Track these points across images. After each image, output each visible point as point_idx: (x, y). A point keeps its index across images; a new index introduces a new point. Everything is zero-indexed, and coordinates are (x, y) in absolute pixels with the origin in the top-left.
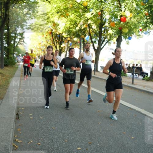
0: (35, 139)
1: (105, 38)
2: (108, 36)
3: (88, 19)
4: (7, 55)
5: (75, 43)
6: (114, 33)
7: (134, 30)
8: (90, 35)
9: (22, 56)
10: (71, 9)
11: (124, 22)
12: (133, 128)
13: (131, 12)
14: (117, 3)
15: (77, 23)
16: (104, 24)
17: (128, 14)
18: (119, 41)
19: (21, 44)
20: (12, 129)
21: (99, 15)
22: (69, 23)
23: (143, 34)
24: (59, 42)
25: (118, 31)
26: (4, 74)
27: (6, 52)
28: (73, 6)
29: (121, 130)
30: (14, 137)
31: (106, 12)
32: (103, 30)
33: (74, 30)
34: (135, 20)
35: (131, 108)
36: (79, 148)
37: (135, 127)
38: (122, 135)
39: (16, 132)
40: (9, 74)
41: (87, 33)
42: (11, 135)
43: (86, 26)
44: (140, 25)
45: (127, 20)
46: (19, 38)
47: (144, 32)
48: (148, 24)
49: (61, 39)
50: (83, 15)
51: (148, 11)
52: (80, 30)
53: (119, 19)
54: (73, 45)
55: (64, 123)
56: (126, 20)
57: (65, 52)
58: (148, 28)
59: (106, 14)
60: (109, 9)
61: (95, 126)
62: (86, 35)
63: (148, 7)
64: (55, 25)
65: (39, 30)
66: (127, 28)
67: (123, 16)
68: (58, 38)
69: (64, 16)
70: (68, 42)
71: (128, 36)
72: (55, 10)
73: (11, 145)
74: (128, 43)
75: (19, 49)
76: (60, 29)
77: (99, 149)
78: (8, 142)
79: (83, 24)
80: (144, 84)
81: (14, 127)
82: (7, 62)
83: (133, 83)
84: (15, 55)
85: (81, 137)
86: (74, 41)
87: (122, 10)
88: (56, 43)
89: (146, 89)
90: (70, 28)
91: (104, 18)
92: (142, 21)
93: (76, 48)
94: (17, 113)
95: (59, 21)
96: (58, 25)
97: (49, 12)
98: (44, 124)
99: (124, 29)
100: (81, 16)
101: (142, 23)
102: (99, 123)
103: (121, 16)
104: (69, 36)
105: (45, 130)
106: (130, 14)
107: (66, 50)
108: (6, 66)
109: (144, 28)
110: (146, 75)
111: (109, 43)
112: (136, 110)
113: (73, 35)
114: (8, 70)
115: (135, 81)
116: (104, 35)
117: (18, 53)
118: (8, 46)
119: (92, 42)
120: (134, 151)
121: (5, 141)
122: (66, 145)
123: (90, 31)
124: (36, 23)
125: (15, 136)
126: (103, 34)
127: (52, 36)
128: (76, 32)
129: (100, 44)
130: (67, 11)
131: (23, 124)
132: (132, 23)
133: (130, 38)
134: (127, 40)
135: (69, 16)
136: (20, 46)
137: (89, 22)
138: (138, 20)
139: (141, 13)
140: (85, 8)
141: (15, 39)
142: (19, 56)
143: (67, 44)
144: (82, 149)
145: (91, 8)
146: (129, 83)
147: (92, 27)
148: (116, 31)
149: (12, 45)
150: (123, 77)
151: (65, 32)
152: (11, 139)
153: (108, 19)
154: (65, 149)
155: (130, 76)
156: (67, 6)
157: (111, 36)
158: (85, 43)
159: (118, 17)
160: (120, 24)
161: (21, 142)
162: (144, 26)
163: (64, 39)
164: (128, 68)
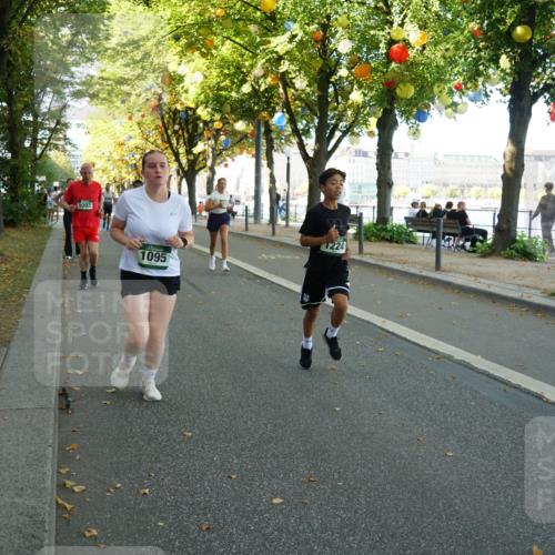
0: (130, 475)
1: (340, 120)
2: (349, 113)
3: (280, 58)
4: (12, 189)
5: (239, 136)
6: (369, 101)
7: (436, 89)
8: (289, 111)
10: (221, 24)
11: (400, 63)
12: (449, 419)
13: (423, 27)
15: (244, 70)
16: (333, 72)
17: (413, 34)
18: (386, 127)
19: (56, 147)
20: (51, 449)
21: (317, 42)
22: (215, 72)
23: (465, 99)
24: (186, 135)
25: (382, 93)
26: (6, 253)
27: (6, 178)
28: (228, 15)
29: (411, 431)
30: (59, 472)
31: (340, 29)
32: (331, 90)
33: (233, 94)
34: (439, 54)
35: (437, 353)
36: (277, 501)
37: (456, 416)
38: (414, 448)
39: (64, 457)
40: (22, 255)
41: (277, 104)
42: (49, 468)
43: (273, 79)
44: (456, 70)
45: (412, 53)
46: (49, 129)
47: (470, 93)
48: (481, 68)
49: (190, 127)
50: (263, 43)
51: (482, 24)
52: (255, 92)
53: (384, 51)
54: (235, 144)
55: (222, 416)
56: (407, 55)
57: (207, 169)
58: (481, 80)
59: (338, 36)
60: (349, 18)
61: (323, 420)
62: (274, 111)
63: (480, 9)
64: (173, 80)
65: (114, 99)
66: (413, 81)
67: (398, 42)
68: (180, 124)
69: (198, 49)
70: (216, 138)
71: (415, 110)
72: (168, 28)
73: (50, 505)
74: (415, 133)
75: (53, 164)
76: (186, 92)
77: (343, 499)
78: (41, 493)
79: (262, 74)
80: (475, 269)
81: (57, 441)
82: (12, 212)
83: (438, 267)
84: (37, 187)
85: (282, 461)
86: (235, 133)
87: (392, 23)
88: (174, 141)
89: (482, 285)
90: (220, 89)
91: (332, 53)
92: (460, 58)
93: (245, 152)
94: (64, 389)
95: (183, 65)
96: (181, 79)
97: (148, 38)
98: (156, 421)
99: (401, 86)
100: (257, 48)
101: (463, 64)
102: (338, 409)
103: (391, 42)
104: (217, 116)
105: (160, 443)
106: (420, 35)
107: (209, 163)
108: (10, 224)
109: (470, 79)
110: (481, 238)
111: (353, 133)
112: (456, 357)
113: (233, 111)
114: (20, 240)
115: (445, 259)
116: (335, 109)
117: (48, 178)
118: (12, 157)
119: (296, 132)
120: (458, 501)
121: (29, 491)
122: (235, 490)
123: (289, 96)
124: (104, 75)
125: (63, 471)
126: (330, 107)
127: (162, 119)
128: (242, 101)
129: (322, 140)
130: (208, 31)
131: (85, 427)
133: (421, 117)
134: (413, 121)
135: (216, 48)
136: (53, 154)
137: (285, 66)
138: (447, 54)
139: (457, 29)
140: (268, 18)
141: (36, 131)
143: (212, 142)
144: (287, 502)
145: (289, 19)
146: (425, 266)
147: (293, 84)
148: (374, 93)
149: (25, 152)
150: (405, 245)
151: (206, 104)
152: (49, 484)
153: (347, 55)
154: (232, 505)
155: (426, 242)
156: (207, 15)
157: (358, 110)
158: (274, 136)
159: (382, 45)
160: (387, 68)
161: (84, 491)
162: (469, 74)
163: (201, 125)
164: (418, 215)
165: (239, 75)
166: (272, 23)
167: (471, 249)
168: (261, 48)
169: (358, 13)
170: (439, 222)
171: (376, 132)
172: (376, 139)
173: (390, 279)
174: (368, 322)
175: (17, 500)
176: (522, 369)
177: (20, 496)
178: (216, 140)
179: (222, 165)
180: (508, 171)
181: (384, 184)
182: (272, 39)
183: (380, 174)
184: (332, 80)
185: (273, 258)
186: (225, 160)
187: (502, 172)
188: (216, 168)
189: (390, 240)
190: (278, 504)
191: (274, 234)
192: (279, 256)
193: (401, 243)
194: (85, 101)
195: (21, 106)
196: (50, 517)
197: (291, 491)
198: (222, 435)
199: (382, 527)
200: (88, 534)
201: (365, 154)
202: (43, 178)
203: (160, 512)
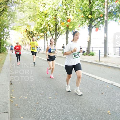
0: (23, 95)
2: (61, 31)
3: (48, 22)
5: (41, 36)
7: (76, 27)
8: (50, 31)
9: (9, 46)
10: (37, 16)
13: (73, 16)
14: (65, 11)
15: (42, 24)
16: (58, 24)
17: (71, 17)
18: (67, 33)
19: (8, 39)
20: (9, 91)
21: (54, 19)
22: (36, 25)
24: (32, 36)
28: (38, 14)
31: (58, 16)
32: (57, 27)
33: (40, 28)
34: (76, 20)
36: (50, 98)
39: (11, 92)
40: (2, 58)
42: (8, 94)
43: (47, 26)
44: (79, 23)
45: (71, 20)
46: (6, 35)
47: (82, 27)
48: (83, 23)
49: (32, 34)
50: (45, 19)
51: (83, 15)
52: (44, 28)
53: (66, 20)
56: (70, 21)
58: (83, 25)
59: (58, 18)
60: (60, 14)
62: (47, 31)
63: (83, 12)
64: (28, 26)
65: (18, 30)
66: (72, 25)
67: (69, 18)
68: (30, 34)
69: (33, 20)
70: (37, 36)
72: (28, 17)
73: (9, 101)
75: (7, 42)
76: (31, 28)
77: (62, 97)
78: (7, 99)
79: (45, 24)
80: (84, 58)
84: (5, 46)
85: (51, 91)
86: (40, 35)
87: (68, 15)
88: (30, 37)
89: (85, 60)
90: (37, 27)
91: (57, 21)
92: (80, 21)
93: (42, 39)
94: (11, 81)
96: (30, 26)
98: (28, 86)
99: (70, 26)
100: (44, 20)
102: (60, 82)
104: (37, 32)
105: (29, 89)
109: (81, 25)
110: (84, 52)
111: (61, 35)
113: (40, 31)
114: (2, 56)
116: (58, 31)
117: (6, 44)
119: (51, 35)
121: (5, 98)
122: (42, 96)
123: (50, 28)
125: (11, 95)
126: (57, 30)
127: (27, 33)
128: (42, 30)
129: (56, 36)
130: (35, 17)
131: (15, 87)
132: (74, 22)
135: (37, 20)
137: (49, 23)
139: (79, 16)
141: (4, 36)
143: (36, 37)
144: (52, 98)
145: (49, 15)
147: (51, 26)
148: (65, 28)
149: (2, 40)
151: (35, 30)
152: (9, 97)
153: (60, 21)
154: (42, 99)
156: (35, 14)
158: (47, 36)
160: (67, 23)
161: (15, 98)
163: (34, 34)
166: (46, 15)
169: (62, 13)
171: (65, 34)
172: (65, 36)
175: (3, 100)
176: (92, 74)
178: (37, 37)
179: (38, 41)
180: (89, 40)
183: (66, 42)
187: (87, 41)
194: (13, 30)
195: (1, 31)
196: (9, 103)
197: (53, 96)
198: (40, 87)
199: (68, 101)
200: (16, 105)
203: (29, 101)
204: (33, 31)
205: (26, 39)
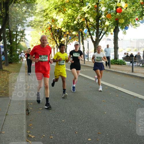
0: (47, 133)
1: (103, 30)
2: (105, 28)
3: (85, 13)
4: (11, 53)
5: (74, 36)
6: (111, 24)
7: (130, 20)
8: (88, 28)
10: (68, 4)
11: (120, 13)
13: (126, 2)
15: (75, 17)
16: (100, 17)
17: (123, 5)
18: (116, 31)
19: (22, 41)
20: (25, 125)
21: (95, 8)
22: (66, 18)
23: (139, 23)
24: (59, 36)
25: (115, 22)
26: (9, 71)
27: (9, 50)
28: (70, 2)
29: (127, 119)
31: (102, 4)
32: (100, 22)
33: (72, 24)
34: (131, 10)
35: (134, 96)
36: (89, 139)
38: (128, 124)
39: (28, 128)
40: (14, 71)
41: (85, 26)
42: (24, 131)
43: (83, 19)
44: (136, 14)
45: (123, 10)
46: (20, 36)
47: (141, 21)
49: (60, 34)
52: (78, 23)
53: (115, 10)
54: (73, 38)
55: (73, 115)
58: (143, 17)
59: (101, 6)
60: (104, 1)
61: (101, 116)
64: (54, 21)
65: (38, 27)
66: (124, 18)
67: (119, 7)
68: (57, 33)
69: (62, 12)
70: (67, 37)
71: (124, 26)
72: (53, 6)
74: (125, 33)
75: (22, 46)
76: (58, 24)
77: (109, 139)
78: (23, 138)
79: (80, 17)
81: (26, 123)
82: (11, 59)
83: (133, 71)
84: (17, 52)
85: (90, 128)
86: (72, 35)
87: (117, 2)
88: (55, 38)
90: (68, 23)
91: (100, 11)
92: (137, 11)
94: (27, 109)
95: (57, 16)
96: (57, 20)
97: (47, 9)
98: (54, 117)
99: (120, 20)
100: (78, 10)
101: (138, 13)
102: (106, 113)
103: (117, 7)
104: (67, 31)
105: (55, 123)
106: (125, 5)
108: (11, 63)
109: (140, 17)
111: (106, 34)
112: (139, 97)
113: (72, 29)
115: (135, 69)
116: (101, 27)
117: (20, 50)
118: (10, 44)
119: (90, 34)
120: (143, 139)
121: (19, 138)
122: (77, 136)
123: (88, 24)
125: (28, 132)
127: (52, 32)
128: (74, 26)
129: (98, 36)
130: (64, 6)
131: (34, 119)
132: (128, 13)
133: (126, 28)
134: (124, 29)
135: (67, 11)
136: (21, 43)
137: (86, 15)
138: (134, 10)
139: (136, 2)
140: (81, 2)
141: (17, 37)
142: (22, 53)
143: (66, 38)
144: (92, 140)
145: (87, 2)
146: (129, 71)
147: (89, 21)
148: (112, 22)
149: (14, 42)
150: (123, 65)
151: (64, 27)
152: (25, 135)
153: (104, 11)
154: (77, 141)
155: (129, 64)
156: (64, 2)
157: (108, 27)
158: (84, 35)
159: (114, 8)
160: (116, 15)
161: (34, 137)
162: (140, 15)
163: (63, 33)
164: (126, 57)
165: (73, 18)
166: (82, 3)
167: (142, 66)
168: (80, 10)
170: (132, 58)
171: (113, 33)
173: (119, 75)
174: (113, 88)
177: (17, 139)
179: (69, 44)
181: (116, 48)
182: (83, 8)
183: (115, 45)
184: (100, 19)
185: (85, 70)
186: (70, 43)
188: (67, 45)
189: (118, 64)
190: (90, 140)
191: (84, 63)
192: (86, 70)
193: (121, 65)
197: (93, 137)
201: (110, 40)
202: (19, 50)
204: (61, 29)
205: (50, 41)
